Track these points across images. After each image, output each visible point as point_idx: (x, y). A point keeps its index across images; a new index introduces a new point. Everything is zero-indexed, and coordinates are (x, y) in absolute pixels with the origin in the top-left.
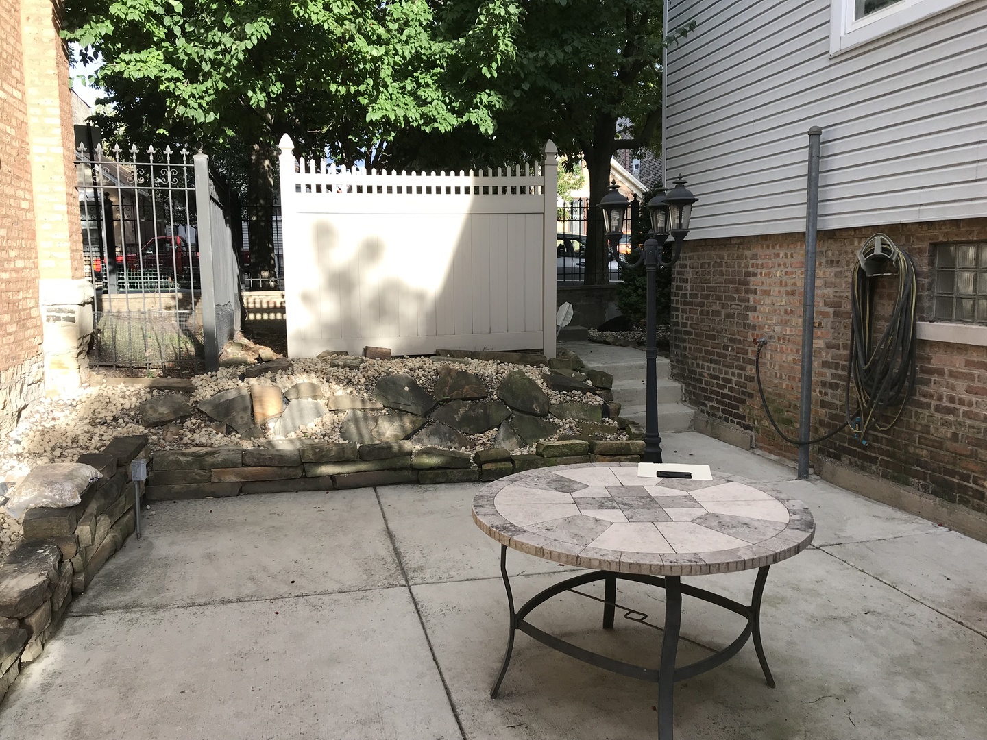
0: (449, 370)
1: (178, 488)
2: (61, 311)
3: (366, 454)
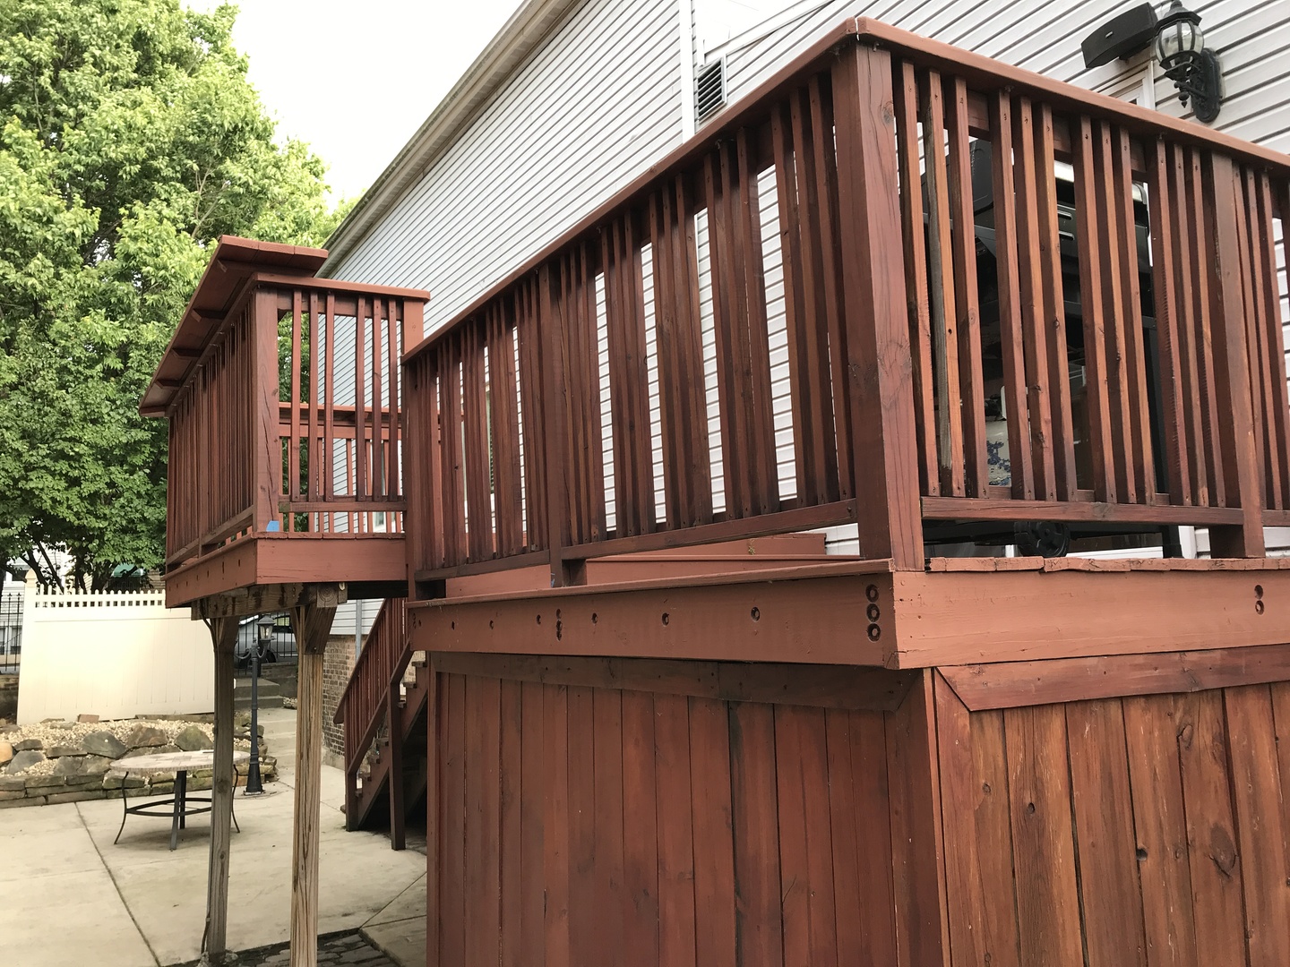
0: (142, 728)
3: (72, 780)
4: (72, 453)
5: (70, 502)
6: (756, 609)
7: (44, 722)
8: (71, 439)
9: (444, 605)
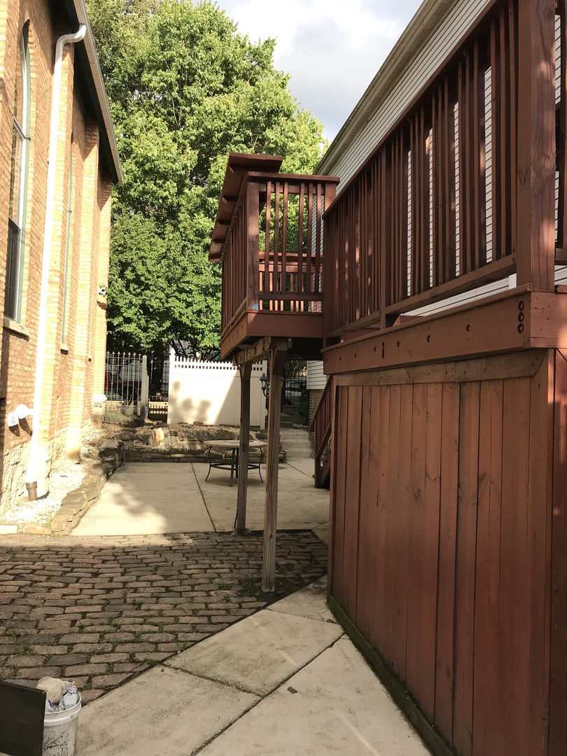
0: (222, 430)
1: (131, 458)
2: (98, 404)
3: (189, 452)
4: (188, 290)
5: (188, 315)
6: (469, 325)
7: (179, 423)
8: (188, 282)
9: (337, 348)
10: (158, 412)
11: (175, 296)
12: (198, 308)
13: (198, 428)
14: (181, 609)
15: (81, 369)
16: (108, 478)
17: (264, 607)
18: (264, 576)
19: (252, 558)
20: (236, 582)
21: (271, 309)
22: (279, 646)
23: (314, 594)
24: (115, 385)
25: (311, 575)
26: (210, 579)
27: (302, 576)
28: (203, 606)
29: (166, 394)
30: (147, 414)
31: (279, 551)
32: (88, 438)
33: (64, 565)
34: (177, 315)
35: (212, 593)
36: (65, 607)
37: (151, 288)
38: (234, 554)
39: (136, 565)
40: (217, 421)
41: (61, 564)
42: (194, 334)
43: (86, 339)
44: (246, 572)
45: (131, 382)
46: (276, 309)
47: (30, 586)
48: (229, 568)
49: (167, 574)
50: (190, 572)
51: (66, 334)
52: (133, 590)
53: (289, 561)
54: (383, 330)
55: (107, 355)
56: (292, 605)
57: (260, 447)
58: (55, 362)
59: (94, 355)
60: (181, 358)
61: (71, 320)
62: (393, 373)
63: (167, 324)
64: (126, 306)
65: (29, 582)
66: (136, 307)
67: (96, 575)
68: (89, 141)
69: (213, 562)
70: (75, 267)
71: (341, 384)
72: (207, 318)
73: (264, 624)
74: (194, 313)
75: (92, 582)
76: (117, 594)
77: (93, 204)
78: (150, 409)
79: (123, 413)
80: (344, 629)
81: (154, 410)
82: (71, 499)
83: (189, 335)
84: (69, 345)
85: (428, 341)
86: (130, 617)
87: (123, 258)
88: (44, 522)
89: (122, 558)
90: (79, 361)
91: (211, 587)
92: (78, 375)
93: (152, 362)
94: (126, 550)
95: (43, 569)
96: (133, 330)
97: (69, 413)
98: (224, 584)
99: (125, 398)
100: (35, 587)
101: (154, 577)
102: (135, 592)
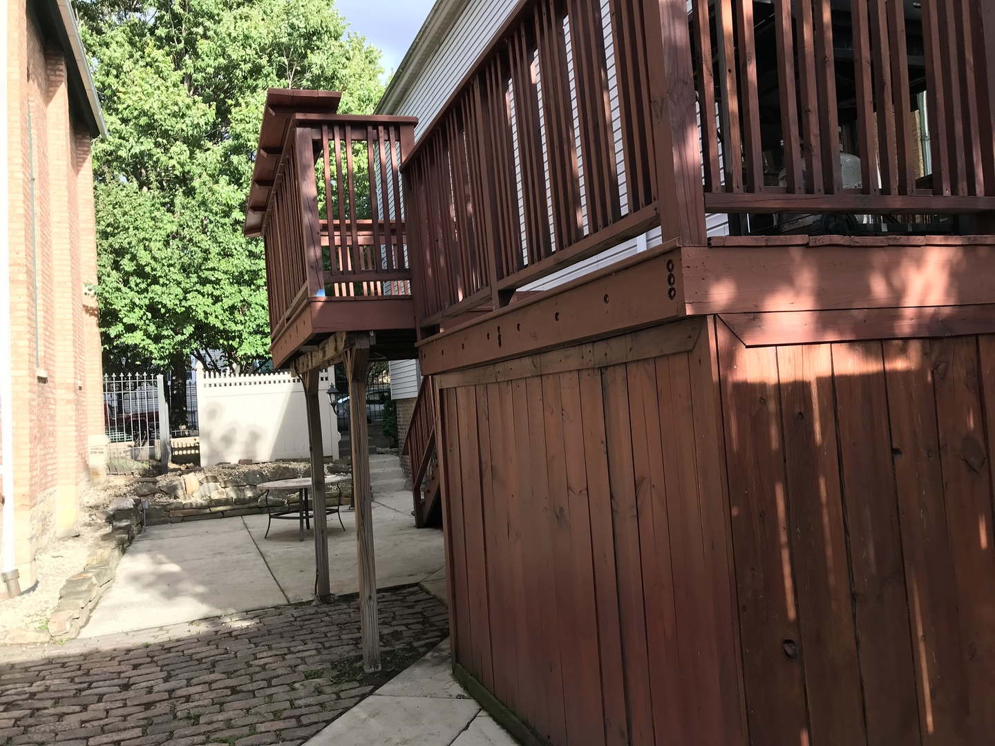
0: (279, 467)
1: (155, 520)
2: (97, 449)
3: (238, 501)
4: (214, 279)
5: (217, 314)
6: (606, 295)
7: (218, 465)
8: (213, 269)
9: (436, 340)
10: (185, 452)
11: (196, 290)
12: (230, 303)
13: (245, 469)
14: (256, 714)
15: (68, 402)
16: (124, 551)
17: (371, 693)
18: (365, 653)
19: (344, 632)
20: (328, 665)
21: (337, 294)
22: (399, 741)
23: (433, 666)
24: (120, 420)
25: (427, 641)
26: (291, 667)
27: (415, 644)
28: (288, 704)
29: (194, 427)
30: (170, 456)
31: (380, 616)
32: (86, 499)
33: (77, 680)
34: (201, 316)
35: (297, 685)
36: (87, 738)
37: (161, 281)
38: (319, 630)
39: (184, 665)
40: (272, 456)
41: (72, 680)
42: (227, 339)
43: (73, 359)
44: (339, 650)
45: (143, 415)
46: (344, 294)
47: (31, 717)
48: (316, 649)
49: (231, 669)
50: (262, 662)
51: (41, 354)
52: (184, 700)
53: (395, 628)
54: (497, 310)
55: (104, 380)
56: (408, 684)
57: (337, 483)
58: (29, 395)
59: (85, 381)
60: (212, 373)
61: (48, 333)
62: (513, 364)
63: (189, 330)
64: (126, 309)
65: (28, 712)
66: (141, 309)
67: (126, 687)
68: (53, 78)
69: (293, 644)
70: (47, 258)
71: (445, 386)
72: (245, 315)
73: (374, 715)
74: (224, 311)
75: (121, 697)
76: (162, 708)
77: (65, 168)
78: (173, 450)
79: (135, 458)
80: (480, 704)
81: (179, 449)
82: (73, 588)
83: (221, 341)
84: (47, 369)
85: (557, 319)
86: (186, 736)
87: (116, 242)
88: (37, 625)
89: (161, 658)
90: (64, 391)
91: (295, 677)
92: (64, 411)
93: (169, 383)
94: (166, 646)
95: (47, 689)
96: (139, 341)
97: (55, 466)
98: (311, 671)
99: (136, 437)
100: (39, 716)
101: (212, 677)
102: (187, 701)
